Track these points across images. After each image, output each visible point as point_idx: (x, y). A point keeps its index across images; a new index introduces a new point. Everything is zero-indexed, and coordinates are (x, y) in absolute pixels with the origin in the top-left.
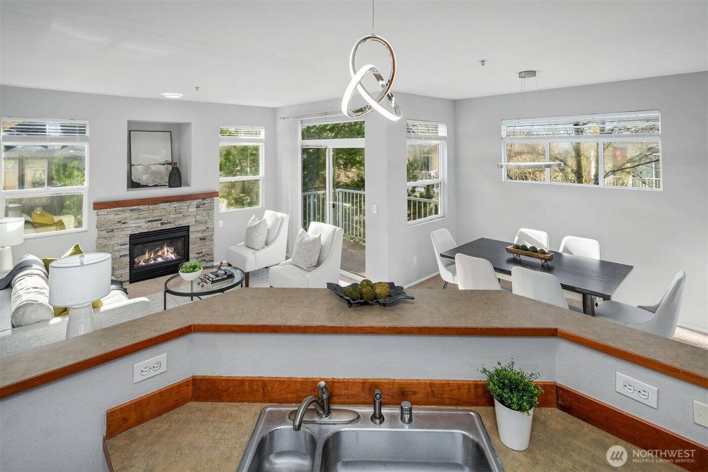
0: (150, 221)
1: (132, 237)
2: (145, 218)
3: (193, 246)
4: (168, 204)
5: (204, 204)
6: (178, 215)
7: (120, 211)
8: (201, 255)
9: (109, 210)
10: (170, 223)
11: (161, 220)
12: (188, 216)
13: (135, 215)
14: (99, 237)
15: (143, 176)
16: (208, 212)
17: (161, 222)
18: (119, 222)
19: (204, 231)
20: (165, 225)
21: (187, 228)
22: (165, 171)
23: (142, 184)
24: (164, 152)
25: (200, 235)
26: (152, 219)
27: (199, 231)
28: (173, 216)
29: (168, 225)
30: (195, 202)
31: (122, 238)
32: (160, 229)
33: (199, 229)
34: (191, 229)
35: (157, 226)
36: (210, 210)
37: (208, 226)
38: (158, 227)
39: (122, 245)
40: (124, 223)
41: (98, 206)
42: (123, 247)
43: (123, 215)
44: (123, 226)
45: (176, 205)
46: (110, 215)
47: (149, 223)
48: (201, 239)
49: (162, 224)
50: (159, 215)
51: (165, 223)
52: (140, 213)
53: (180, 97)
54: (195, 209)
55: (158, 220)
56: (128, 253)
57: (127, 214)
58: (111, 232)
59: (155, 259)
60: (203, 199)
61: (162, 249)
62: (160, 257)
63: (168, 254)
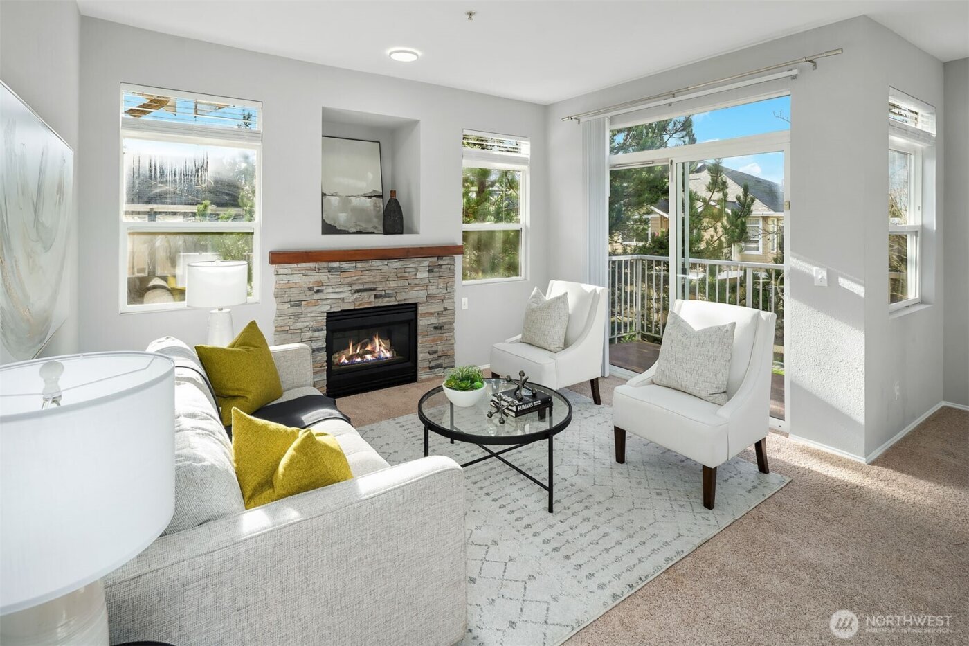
0: (358, 291)
1: (331, 316)
2: (350, 284)
3: (424, 339)
4: (386, 262)
5: (440, 266)
6: (401, 283)
7: (311, 269)
8: (436, 356)
9: (294, 266)
10: (389, 296)
11: (374, 289)
12: (417, 285)
13: (334, 278)
14: (281, 315)
15: (341, 215)
16: (447, 280)
17: (375, 293)
18: (310, 289)
19: (440, 314)
20: (380, 300)
21: (415, 305)
22: (372, 208)
23: (338, 228)
24: (370, 175)
25: (433, 321)
26: (361, 287)
27: (432, 314)
28: (393, 284)
29: (386, 299)
30: (426, 262)
31: (316, 317)
32: (373, 306)
33: (432, 311)
34: (421, 309)
35: (368, 301)
36: (449, 277)
37: (446, 305)
38: (370, 303)
39: (315, 331)
40: (318, 291)
41: (278, 258)
42: (317, 334)
43: (316, 277)
44: (316, 296)
45: (397, 264)
46: (295, 275)
47: (357, 294)
48: (435, 328)
49: (376, 297)
50: (372, 280)
51: (381, 296)
52: (343, 275)
54: (426, 275)
55: (371, 290)
56: (325, 345)
57: (323, 276)
58: (297, 305)
59: (362, 356)
60: (439, 257)
61: (372, 341)
62: (369, 352)
63: (380, 350)
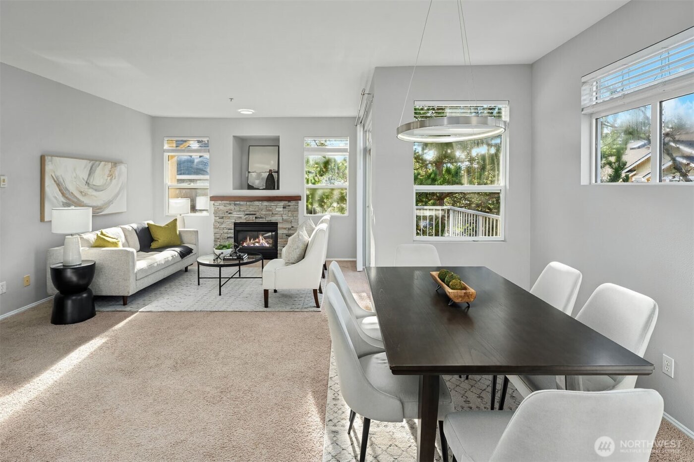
0: (247, 214)
1: (236, 224)
2: (244, 211)
3: (281, 240)
4: (261, 202)
5: (289, 206)
6: (267, 213)
7: (227, 204)
9: (220, 202)
10: (262, 218)
11: (255, 214)
12: (276, 214)
13: (237, 208)
14: (215, 221)
15: (256, 181)
16: (293, 213)
17: (255, 216)
18: (227, 212)
19: (289, 229)
20: (258, 219)
21: (276, 224)
23: (255, 187)
25: (286, 232)
26: (249, 213)
27: (285, 229)
28: (264, 213)
29: (261, 219)
30: (282, 204)
31: (229, 224)
32: (254, 221)
33: (285, 227)
34: (279, 226)
35: (252, 219)
36: (294, 211)
37: (293, 225)
38: (253, 220)
39: (229, 229)
40: (230, 213)
41: (213, 198)
42: (229, 231)
43: (229, 207)
44: (229, 215)
45: (265, 203)
46: (222, 206)
47: (247, 216)
48: (287, 235)
49: (256, 218)
50: (253, 210)
51: (258, 218)
52: (241, 207)
53: (251, 113)
54: (282, 209)
55: (253, 214)
56: (233, 236)
57: (232, 207)
58: (221, 218)
59: (254, 244)
60: (289, 201)
61: (258, 237)
62: (257, 242)
63: (263, 242)
